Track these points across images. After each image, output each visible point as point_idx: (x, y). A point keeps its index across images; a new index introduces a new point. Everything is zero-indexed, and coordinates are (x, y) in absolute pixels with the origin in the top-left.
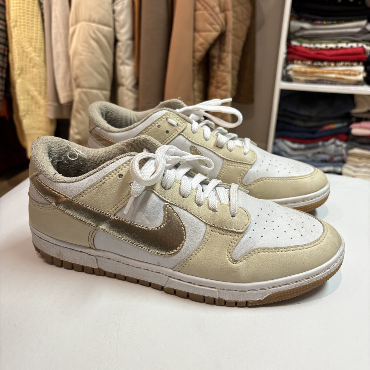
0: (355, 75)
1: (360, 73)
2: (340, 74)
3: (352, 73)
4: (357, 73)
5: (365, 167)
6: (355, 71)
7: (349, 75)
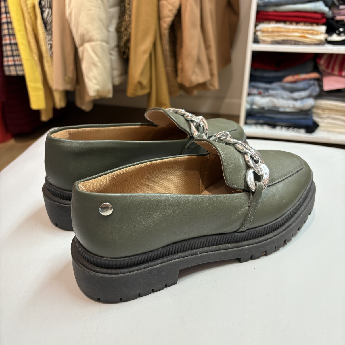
0: (317, 34)
1: (321, 33)
2: (304, 33)
3: (315, 32)
4: (319, 33)
5: (329, 117)
6: (317, 31)
7: (312, 34)
